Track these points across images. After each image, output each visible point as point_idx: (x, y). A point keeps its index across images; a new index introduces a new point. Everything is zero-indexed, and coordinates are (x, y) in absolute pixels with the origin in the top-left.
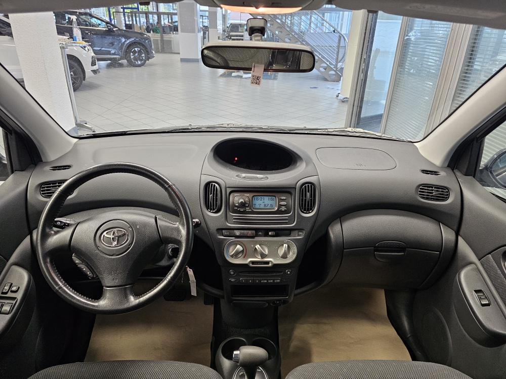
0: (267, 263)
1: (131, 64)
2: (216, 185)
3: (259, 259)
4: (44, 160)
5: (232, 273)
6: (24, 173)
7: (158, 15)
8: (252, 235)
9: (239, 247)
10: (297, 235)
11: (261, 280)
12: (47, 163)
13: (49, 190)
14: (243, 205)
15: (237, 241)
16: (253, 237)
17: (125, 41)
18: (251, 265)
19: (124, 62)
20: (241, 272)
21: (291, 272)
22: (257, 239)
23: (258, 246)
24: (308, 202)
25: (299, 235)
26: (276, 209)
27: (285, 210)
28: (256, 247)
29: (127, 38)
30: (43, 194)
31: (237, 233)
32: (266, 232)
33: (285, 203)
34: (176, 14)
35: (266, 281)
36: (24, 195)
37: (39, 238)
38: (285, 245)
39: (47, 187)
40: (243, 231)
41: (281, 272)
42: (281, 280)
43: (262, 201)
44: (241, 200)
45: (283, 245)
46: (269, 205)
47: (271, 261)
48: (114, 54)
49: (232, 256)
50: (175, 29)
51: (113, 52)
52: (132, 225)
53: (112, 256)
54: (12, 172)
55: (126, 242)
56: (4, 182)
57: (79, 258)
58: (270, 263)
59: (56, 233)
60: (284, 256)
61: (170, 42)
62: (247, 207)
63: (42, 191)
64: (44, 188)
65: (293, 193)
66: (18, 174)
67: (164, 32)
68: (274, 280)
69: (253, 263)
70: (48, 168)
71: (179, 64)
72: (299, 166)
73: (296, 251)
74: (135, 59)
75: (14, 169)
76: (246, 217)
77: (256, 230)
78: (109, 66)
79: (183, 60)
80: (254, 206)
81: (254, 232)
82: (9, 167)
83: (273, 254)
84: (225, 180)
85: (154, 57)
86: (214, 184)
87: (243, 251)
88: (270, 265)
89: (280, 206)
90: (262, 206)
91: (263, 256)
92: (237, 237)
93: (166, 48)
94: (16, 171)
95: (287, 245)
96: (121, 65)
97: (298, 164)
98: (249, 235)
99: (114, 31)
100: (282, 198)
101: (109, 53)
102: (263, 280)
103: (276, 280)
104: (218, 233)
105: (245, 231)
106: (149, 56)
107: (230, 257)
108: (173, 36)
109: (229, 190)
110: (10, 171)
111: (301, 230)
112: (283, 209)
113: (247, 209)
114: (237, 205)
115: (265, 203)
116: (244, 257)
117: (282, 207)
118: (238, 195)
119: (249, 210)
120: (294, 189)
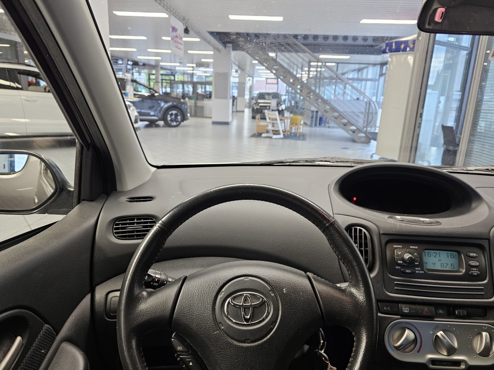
0: (458, 363)
1: (168, 125)
2: (364, 230)
3: (443, 355)
4: (119, 189)
6: (93, 204)
7: (193, 84)
8: (430, 314)
9: (408, 334)
12: (123, 193)
13: (124, 228)
14: (410, 263)
15: (406, 323)
16: (431, 318)
17: (165, 105)
18: (431, 366)
19: (161, 123)
22: (438, 321)
23: (441, 332)
26: (464, 271)
27: (478, 275)
28: (438, 334)
29: (166, 102)
30: (116, 233)
31: (406, 309)
32: (451, 311)
33: (477, 264)
34: (210, 83)
36: (91, 234)
37: (123, 302)
38: (484, 333)
39: (122, 224)
40: (414, 307)
43: (437, 259)
44: (407, 256)
46: (449, 265)
47: (464, 361)
48: (154, 116)
49: (398, 348)
50: (209, 96)
51: (152, 113)
52: (275, 287)
53: (244, 342)
54: (79, 203)
55: (267, 317)
56: (65, 216)
57: (183, 341)
58: (463, 364)
59: (150, 294)
60: (485, 353)
61: (202, 108)
62: (417, 266)
63: (116, 229)
64: (118, 224)
65: (487, 247)
66: (85, 205)
67: (197, 99)
69: (434, 362)
70: (124, 199)
71: (211, 126)
72: (475, 208)
74: (172, 120)
75: (82, 197)
76: (416, 282)
77: (437, 305)
78: (147, 126)
79: (214, 123)
80: (427, 265)
81: (432, 308)
82: (76, 195)
83: (467, 348)
84: (377, 223)
85: (188, 119)
86: (358, 228)
87: (415, 340)
88: (463, 367)
89: (469, 267)
91: (451, 350)
92: (404, 316)
93: (199, 112)
94: (83, 200)
95: (488, 334)
96: (158, 126)
97: (473, 205)
98: (424, 314)
99: (155, 96)
100: (472, 254)
101: (148, 115)
105: (418, 307)
106: (184, 118)
107: (394, 349)
108: (206, 102)
109: (384, 239)
110: (75, 200)
112: (475, 272)
113: (417, 270)
114: (400, 262)
115: (442, 262)
116: (418, 352)
117: (473, 269)
118: (399, 246)
119: (421, 272)
120: (488, 241)
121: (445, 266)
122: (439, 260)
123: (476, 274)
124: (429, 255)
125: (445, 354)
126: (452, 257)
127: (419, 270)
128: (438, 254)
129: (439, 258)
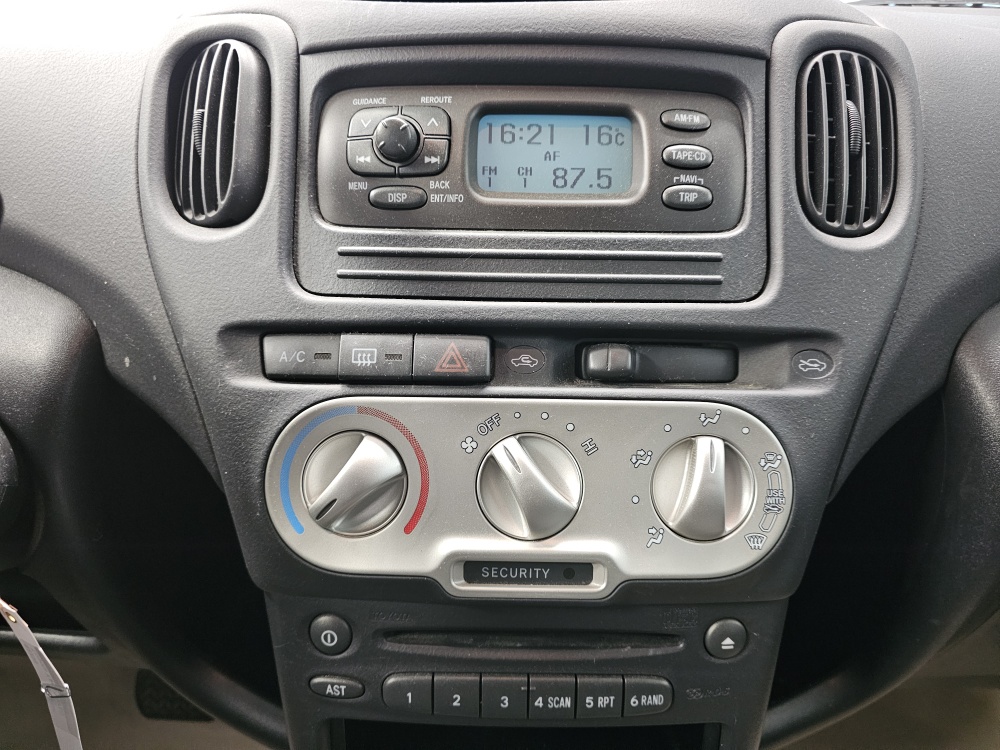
0: (577, 570)
3: (513, 541)
5: (329, 639)
8: (467, 369)
9: (374, 458)
10: (784, 375)
11: (529, 696)
15: (363, 410)
18: (459, 586)
20: (393, 634)
21: (743, 641)
22: (503, 396)
23: (512, 443)
24: (855, 159)
25: (797, 378)
26: (642, 188)
27: (701, 207)
28: (498, 452)
31: (362, 352)
32: (565, 350)
33: (704, 155)
35: (567, 702)
38: (703, 443)
40: (401, 341)
41: (672, 638)
42: (673, 695)
43: (541, 150)
45: (689, 443)
46: (590, 176)
47: (606, 560)
49: (323, 516)
58: (599, 572)
60: (703, 526)
62: (437, 173)
65: (756, 88)
68: (623, 694)
69: (474, 568)
73: (785, 484)
76: (425, 241)
77: (499, 333)
80: (482, 180)
81: (480, 345)
86: (221, 42)
87: (401, 483)
88: (599, 586)
89: (666, 170)
90: (541, 181)
91: (546, 518)
92: (357, 380)
95: (719, 445)
98: (442, 367)
102: (546, 692)
103: (642, 690)
104: (231, 355)
107: (307, 522)
109: (315, 70)
111: (811, 339)
112: (689, 190)
113: (437, 191)
114: (362, 159)
115: (558, 163)
116: (408, 529)
117: (683, 178)
118: (376, 101)
119: (452, 198)
120: (764, 62)
121: (570, 178)
122: (547, 156)
123: (691, 198)
124: (508, 138)
125: (524, 531)
126: (605, 139)
127: (445, 192)
128: (546, 130)
129: (546, 146)
